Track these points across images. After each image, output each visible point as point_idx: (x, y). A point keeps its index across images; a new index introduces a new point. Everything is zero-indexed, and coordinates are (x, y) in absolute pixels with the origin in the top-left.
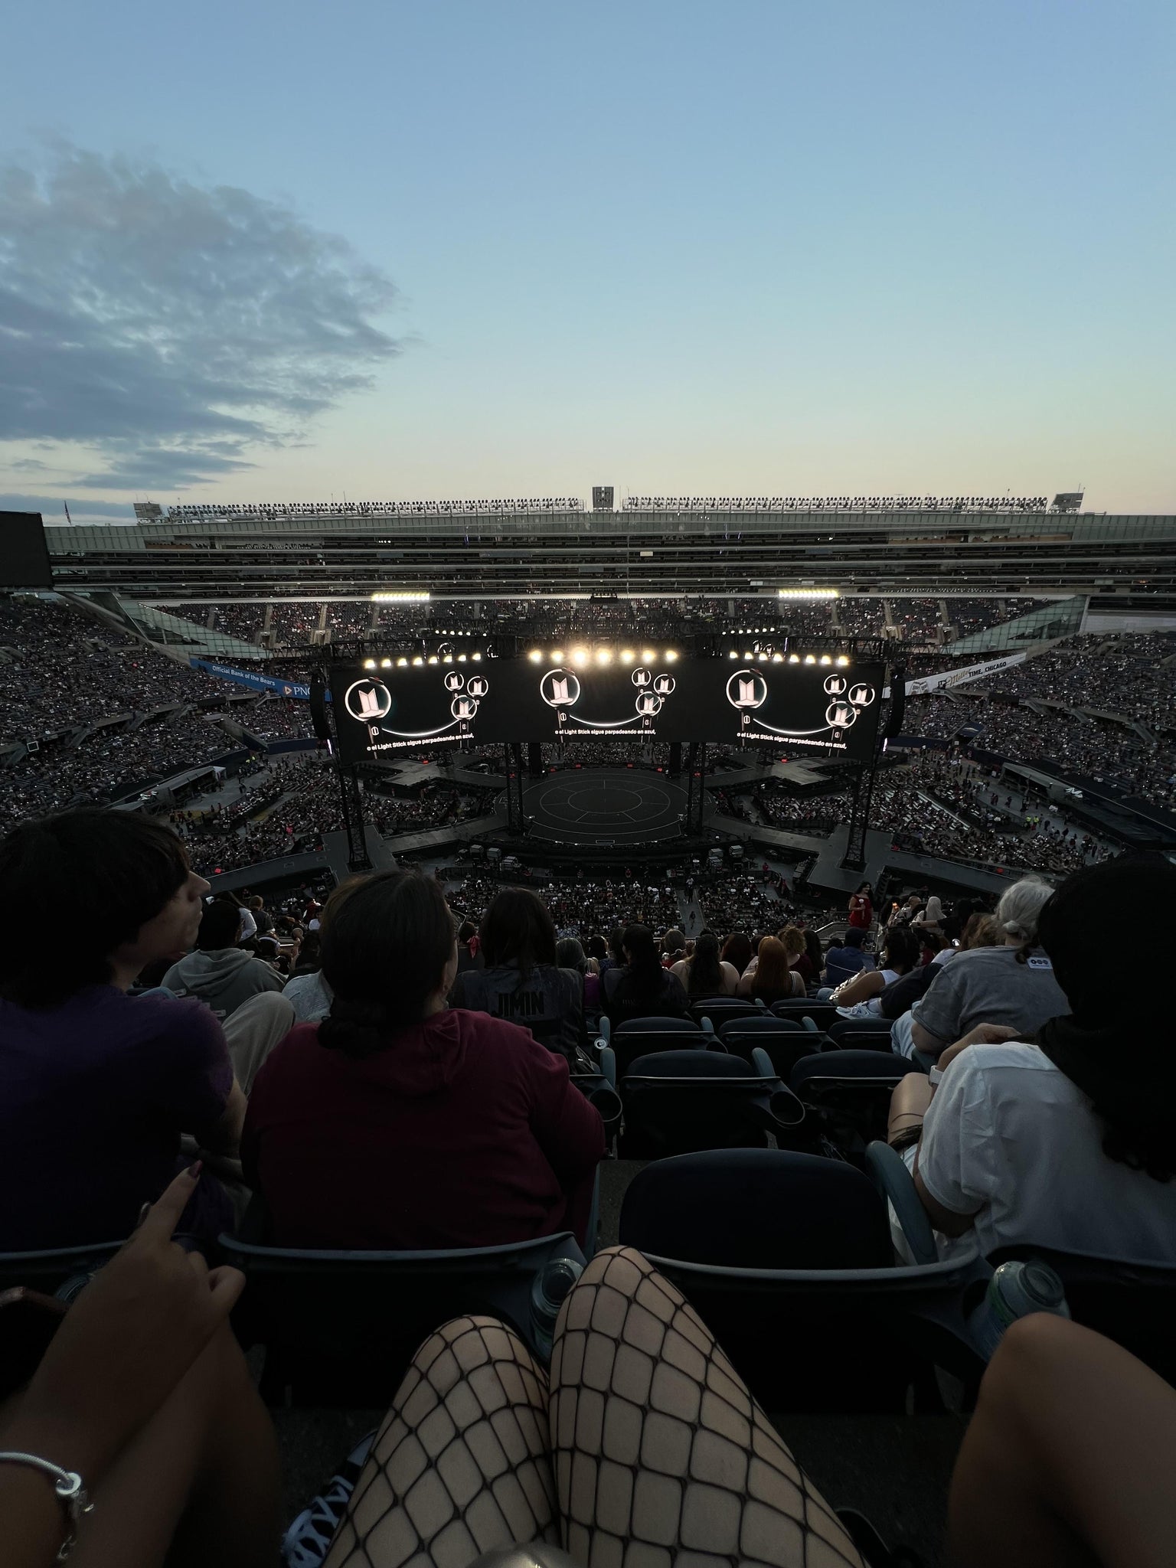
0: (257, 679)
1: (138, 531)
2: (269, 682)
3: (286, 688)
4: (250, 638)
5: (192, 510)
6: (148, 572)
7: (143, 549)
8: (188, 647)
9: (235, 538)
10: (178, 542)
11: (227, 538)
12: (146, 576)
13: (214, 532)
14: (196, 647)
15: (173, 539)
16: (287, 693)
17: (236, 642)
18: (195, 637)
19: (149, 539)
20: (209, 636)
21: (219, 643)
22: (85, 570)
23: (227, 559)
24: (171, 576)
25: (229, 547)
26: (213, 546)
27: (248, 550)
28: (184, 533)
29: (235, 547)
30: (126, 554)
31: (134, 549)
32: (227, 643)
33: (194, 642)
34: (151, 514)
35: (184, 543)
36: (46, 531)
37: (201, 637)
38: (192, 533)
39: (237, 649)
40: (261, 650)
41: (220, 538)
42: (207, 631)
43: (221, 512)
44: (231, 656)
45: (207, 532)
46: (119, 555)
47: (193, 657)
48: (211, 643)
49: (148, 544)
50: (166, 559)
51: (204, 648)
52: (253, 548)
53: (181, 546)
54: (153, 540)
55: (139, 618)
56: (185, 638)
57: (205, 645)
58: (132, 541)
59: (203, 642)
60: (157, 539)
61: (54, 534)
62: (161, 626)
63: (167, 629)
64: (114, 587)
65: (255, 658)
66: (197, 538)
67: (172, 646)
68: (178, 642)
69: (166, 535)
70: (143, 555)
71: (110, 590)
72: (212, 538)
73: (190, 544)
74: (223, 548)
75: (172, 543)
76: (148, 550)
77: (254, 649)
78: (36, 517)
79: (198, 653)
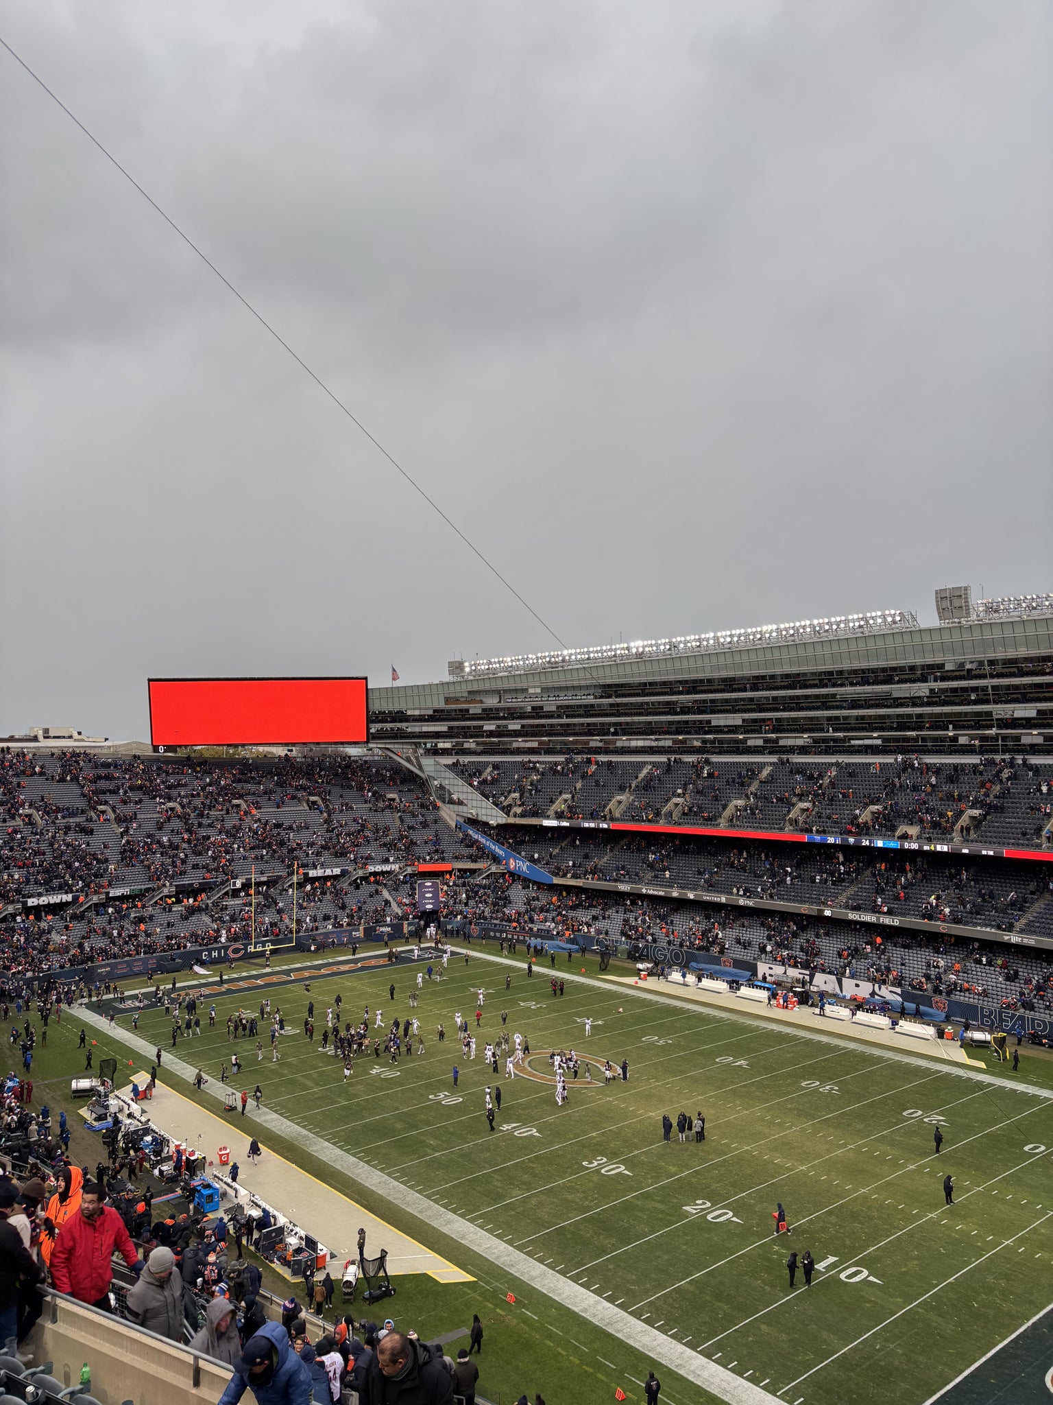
0: (493, 847)
1: (440, 689)
2: (501, 853)
3: (511, 861)
4: (498, 800)
7: (442, 704)
8: (456, 807)
10: (472, 697)
13: (500, 686)
14: (461, 808)
15: (466, 695)
16: (512, 867)
17: (484, 804)
18: (460, 796)
19: (446, 695)
20: (470, 797)
21: (475, 804)
24: (465, 732)
25: (511, 701)
26: (500, 702)
28: (475, 688)
32: (478, 804)
33: (460, 803)
34: (457, 671)
35: (478, 697)
36: (371, 693)
37: (466, 796)
38: (483, 687)
39: (484, 812)
40: (500, 813)
41: (505, 691)
42: (470, 790)
45: (496, 686)
47: (459, 819)
48: (470, 806)
49: (447, 700)
50: (463, 715)
51: (465, 809)
53: (474, 701)
54: (451, 695)
55: (432, 774)
56: (455, 797)
57: (466, 805)
58: (435, 698)
59: (465, 801)
60: (453, 695)
61: (376, 695)
62: (443, 784)
63: (447, 787)
64: (420, 743)
65: (493, 822)
66: (486, 692)
67: (448, 805)
68: (451, 802)
69: (462, 691)
70: (442, 711)
71: (416, 746)
72: (498, 691)
73: (481, 699)
74: (507, 702)
75: (466, 698)
76: (446, 706)
77: (494, 813)
78: (364, 680)
79: (461, 814)
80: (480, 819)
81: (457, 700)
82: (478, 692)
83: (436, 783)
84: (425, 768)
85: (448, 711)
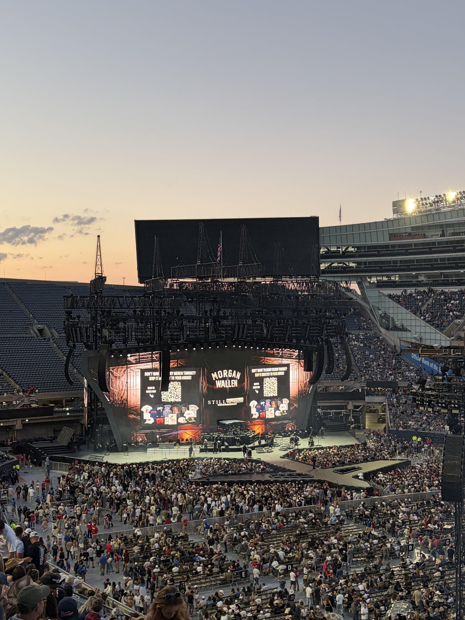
1: (385, 225)
7: (387, 242)
8: (400, 334)
9: (459, 224)
10: (414, 233)
11: (452, 225)
12: (394, 268)
13: (443, 221)
14: (404, 334)
15: (409, 231)
17: (428, 329)
18: (405, 325)
19: (391, 232)
20: (414, 323)
21: (419, 329)
25: (454, 234)
26: (443, 235)
28: (419, 224)
29: (459, 234)
30: (375, 247)
31: (381, 242)
32: (423, 329)
33: (403, 329)
35: (420, 233)
36: (321, 231)
37: (408, 323)
39: (428, 336)
40: (444, 337)
41: (448, 225)
42: (414, 318)
45: (437, 221)
46: (369, 247)
47: (402, 343)
48: (413, 329)
49: (392, 236)
50: (406, 250)
51: (409, 334)
53: (417, 236)
54: (395, 232)
55: (376, 305)
56: (398, 324)
57: (410, 331)
58: (380, 234)
59: (409, 328)
60: (398, 232)
61: (326, 233)
62: (387, 313)
63: (391, 316)
64: (364, 276)
65: (436, 345)
66: (430, 227)
67: (392, 332)
68: (396, 328)
69: (405, 227)
70: (387, 246)
71: (362, 280)
72: (441, 226)
73: (424, 234)
74: (449, 236)
75: (410, 234)
76: (390, 242)
77: (438, 336)
78: (315, 220)
79: (405, 339)
80: (423, 343)
81: (400, 236)
82: (422, 227)
83: (380, 312)
84: (370, 300)
85: (393, 246)
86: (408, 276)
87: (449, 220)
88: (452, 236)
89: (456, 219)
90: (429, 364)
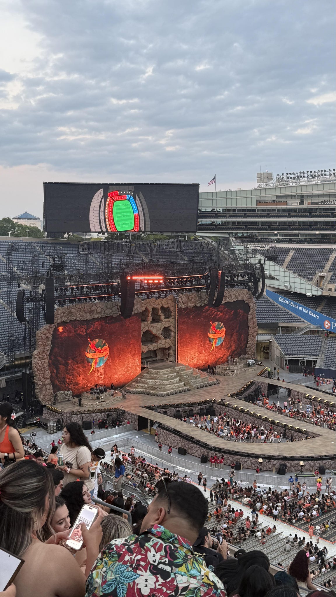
0: (307, 312)
2: (315, 316)
3: (326, 322)
4: (308, 277)
5: (292, 176)
6: (255, 223)
7: (254, 206)
8: (267, 281)
9: (318, 196)
10: (278, 200)
11: (312, 196)
12: (253, 226)
13: (304, 192)
15: (275, 198)
16: (327, 327)
17: (298, 280)
18: (273, 275)
19: (259, 199)
20: (282, 274)
21: (287, 279)
22: (219, 221)
23: (310, 213)
24: (269, 226)
25: (312, 203)
26: (302, 203)
27: (327, 206)
28: (284, 193)
29: (317, 203)
30: (243, 210)
31: (249, 206)
32: (292, 280)
33: (271, 277)
34: (266, 180)
35: (283, 200)
36: (200, 196)
37: (277, 273)
38: (289, 193)
39: (297, 285)
40: (314, 288)
41: (308, 196)
42: (281, 269)
43: (312, 176)
44: (293, 290)
45: (299, 192)
46: (239, 210)
47: (269, 289)
48: (281, 279)
49: (259, 202)
50: (268, 213)
51: (276, 282)
52: (330, 204)
53: (280, 203)
54: (262, 199)
56: (267, 273)
57: (277, 280)
58: (249, 200)
59: (277, 277)
60: (264, 199)
61: (204, 197)
64: (232, 233)
65: (309, 294)
66: (292, 197)
69: (272, 195)
70: (254, 210)
71: (230, 236)
72: (302, 197)
73: (286, 202)
74: (308, 205)
75: (274, 201)
76: (257, 207)
77: (309, 287)
78: (196, 187)
79: (272, 286)
81: (265, 202)
82: (286, 197)
85: (259, 210)
86: (269, 234)
87: (310, 192)
88: (311, 204)
89: (317, 192)
90: (299, 307)
